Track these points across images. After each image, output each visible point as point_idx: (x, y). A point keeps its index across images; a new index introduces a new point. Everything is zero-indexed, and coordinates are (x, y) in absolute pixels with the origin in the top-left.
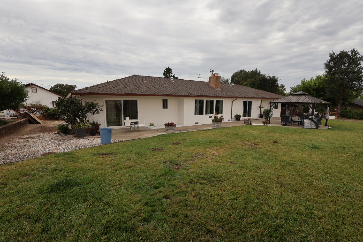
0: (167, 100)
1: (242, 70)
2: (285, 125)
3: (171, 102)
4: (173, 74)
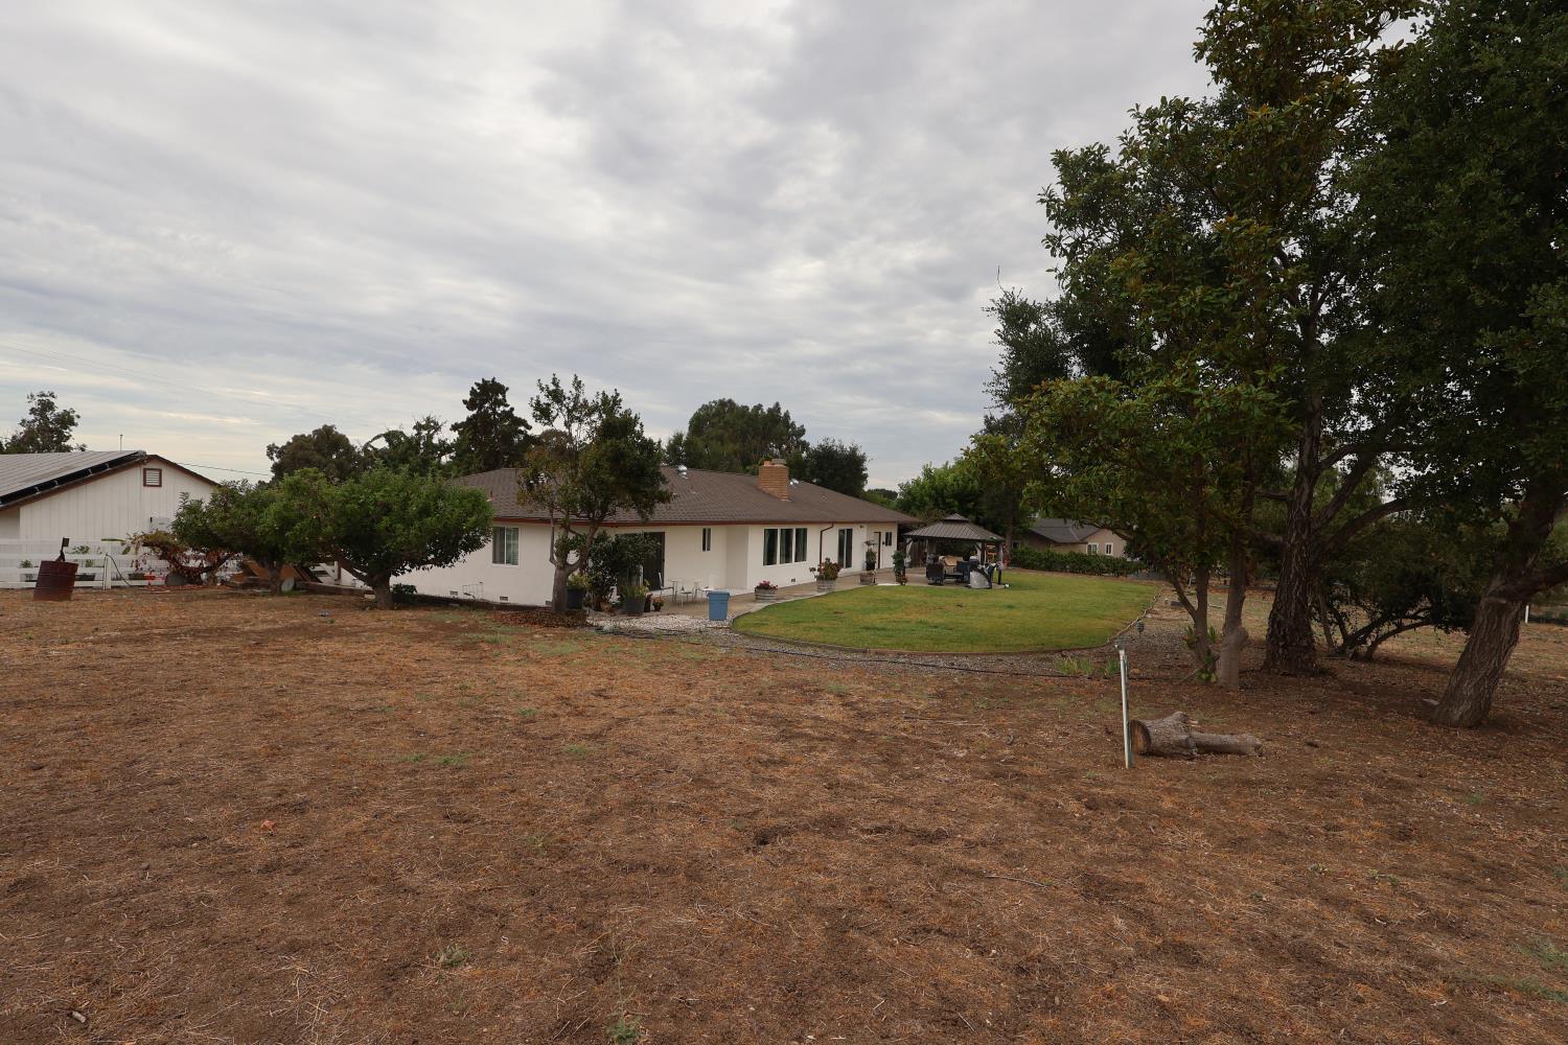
0: (708, 531)
1: (727, 399)
2: (936, 584)
3: (718, 536)
4: (507, 406)
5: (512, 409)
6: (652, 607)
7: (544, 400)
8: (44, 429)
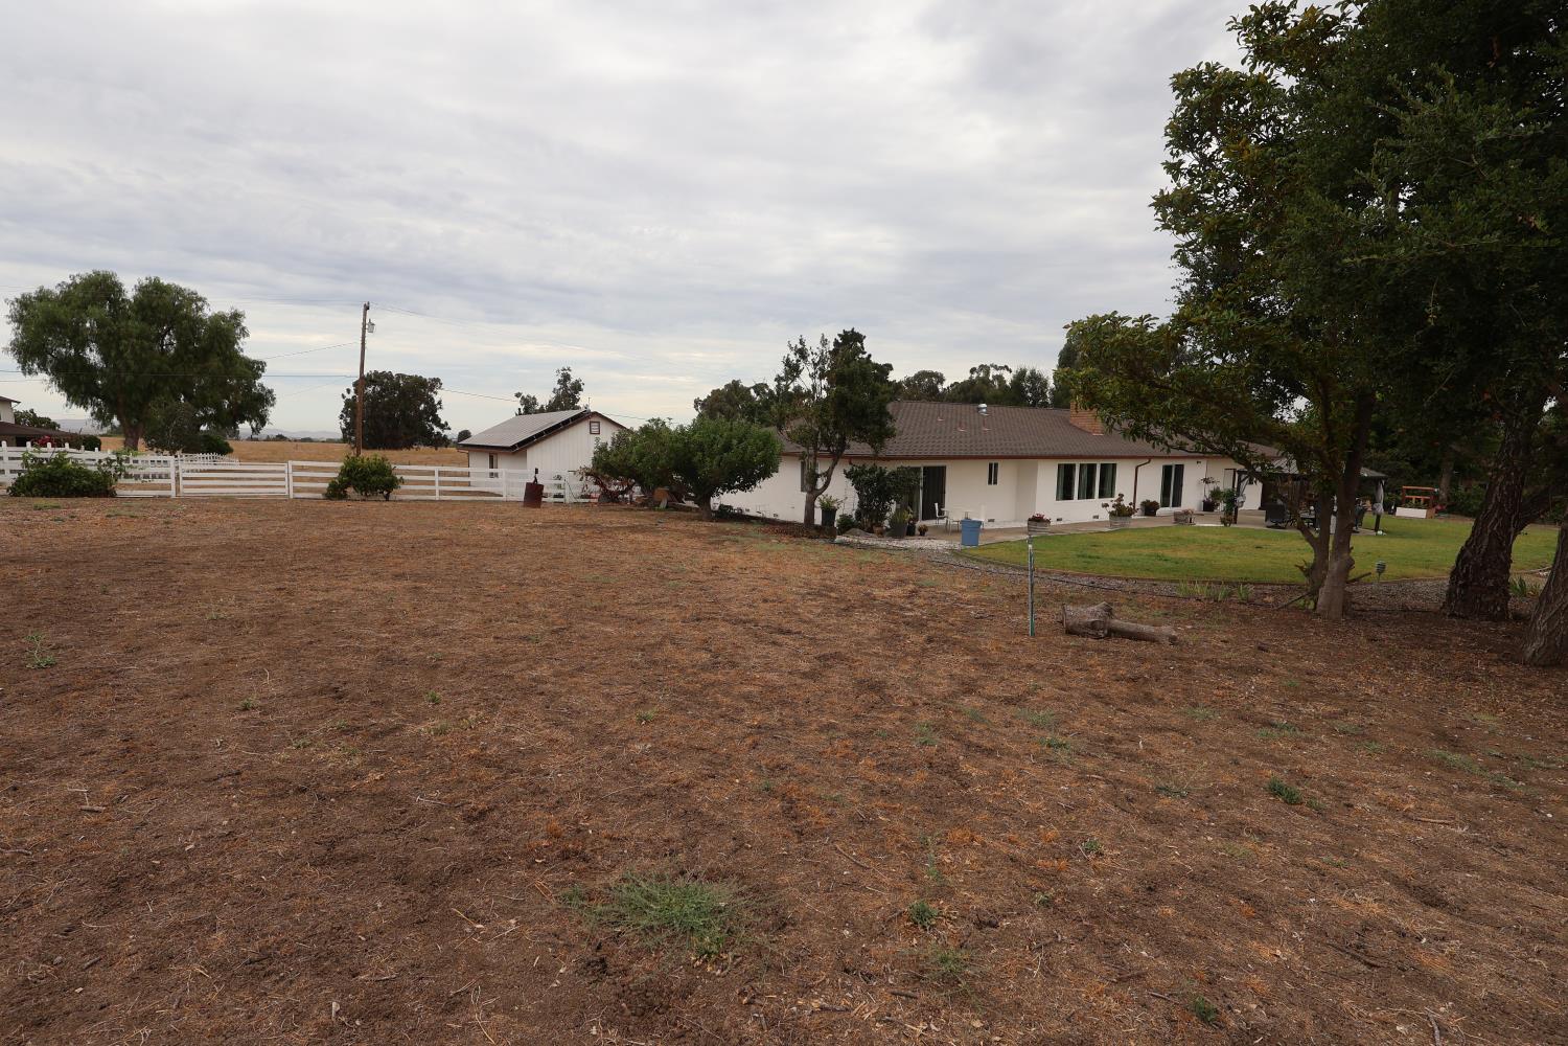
0: (996, 465)
2: (1276, 527)
3: (1005, 471)
4: (865, 353)
5: (870, 356)
6: (917, 532)
7: (793, 358)
8: (565, 395)
